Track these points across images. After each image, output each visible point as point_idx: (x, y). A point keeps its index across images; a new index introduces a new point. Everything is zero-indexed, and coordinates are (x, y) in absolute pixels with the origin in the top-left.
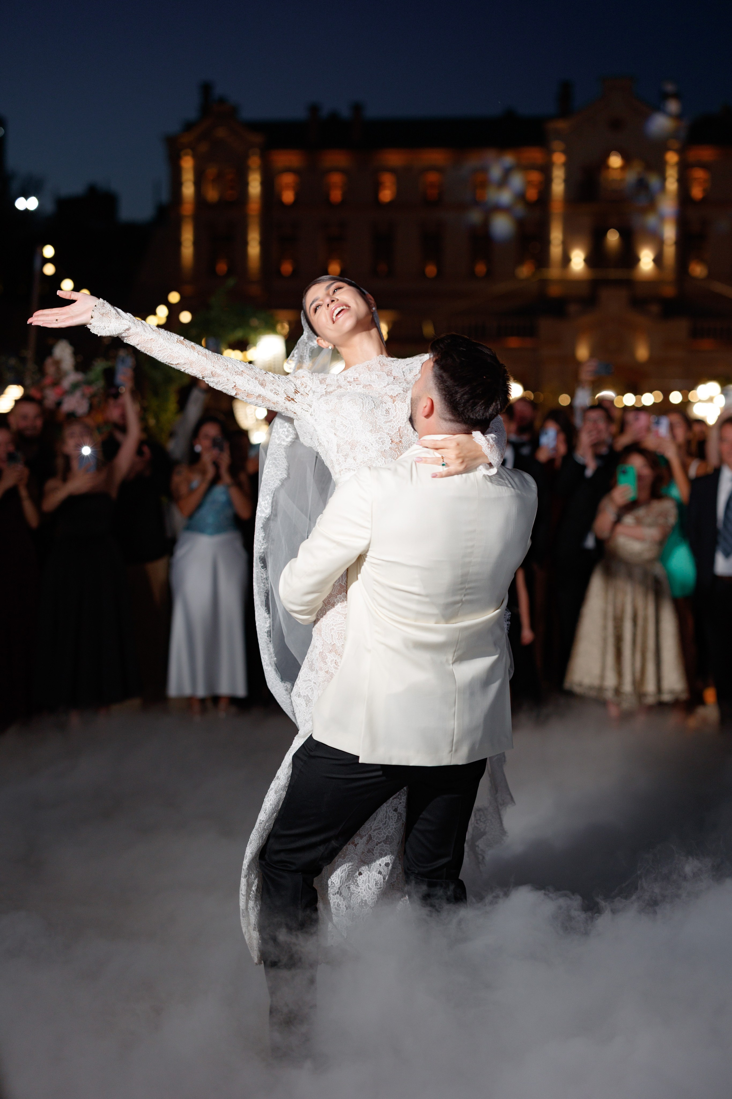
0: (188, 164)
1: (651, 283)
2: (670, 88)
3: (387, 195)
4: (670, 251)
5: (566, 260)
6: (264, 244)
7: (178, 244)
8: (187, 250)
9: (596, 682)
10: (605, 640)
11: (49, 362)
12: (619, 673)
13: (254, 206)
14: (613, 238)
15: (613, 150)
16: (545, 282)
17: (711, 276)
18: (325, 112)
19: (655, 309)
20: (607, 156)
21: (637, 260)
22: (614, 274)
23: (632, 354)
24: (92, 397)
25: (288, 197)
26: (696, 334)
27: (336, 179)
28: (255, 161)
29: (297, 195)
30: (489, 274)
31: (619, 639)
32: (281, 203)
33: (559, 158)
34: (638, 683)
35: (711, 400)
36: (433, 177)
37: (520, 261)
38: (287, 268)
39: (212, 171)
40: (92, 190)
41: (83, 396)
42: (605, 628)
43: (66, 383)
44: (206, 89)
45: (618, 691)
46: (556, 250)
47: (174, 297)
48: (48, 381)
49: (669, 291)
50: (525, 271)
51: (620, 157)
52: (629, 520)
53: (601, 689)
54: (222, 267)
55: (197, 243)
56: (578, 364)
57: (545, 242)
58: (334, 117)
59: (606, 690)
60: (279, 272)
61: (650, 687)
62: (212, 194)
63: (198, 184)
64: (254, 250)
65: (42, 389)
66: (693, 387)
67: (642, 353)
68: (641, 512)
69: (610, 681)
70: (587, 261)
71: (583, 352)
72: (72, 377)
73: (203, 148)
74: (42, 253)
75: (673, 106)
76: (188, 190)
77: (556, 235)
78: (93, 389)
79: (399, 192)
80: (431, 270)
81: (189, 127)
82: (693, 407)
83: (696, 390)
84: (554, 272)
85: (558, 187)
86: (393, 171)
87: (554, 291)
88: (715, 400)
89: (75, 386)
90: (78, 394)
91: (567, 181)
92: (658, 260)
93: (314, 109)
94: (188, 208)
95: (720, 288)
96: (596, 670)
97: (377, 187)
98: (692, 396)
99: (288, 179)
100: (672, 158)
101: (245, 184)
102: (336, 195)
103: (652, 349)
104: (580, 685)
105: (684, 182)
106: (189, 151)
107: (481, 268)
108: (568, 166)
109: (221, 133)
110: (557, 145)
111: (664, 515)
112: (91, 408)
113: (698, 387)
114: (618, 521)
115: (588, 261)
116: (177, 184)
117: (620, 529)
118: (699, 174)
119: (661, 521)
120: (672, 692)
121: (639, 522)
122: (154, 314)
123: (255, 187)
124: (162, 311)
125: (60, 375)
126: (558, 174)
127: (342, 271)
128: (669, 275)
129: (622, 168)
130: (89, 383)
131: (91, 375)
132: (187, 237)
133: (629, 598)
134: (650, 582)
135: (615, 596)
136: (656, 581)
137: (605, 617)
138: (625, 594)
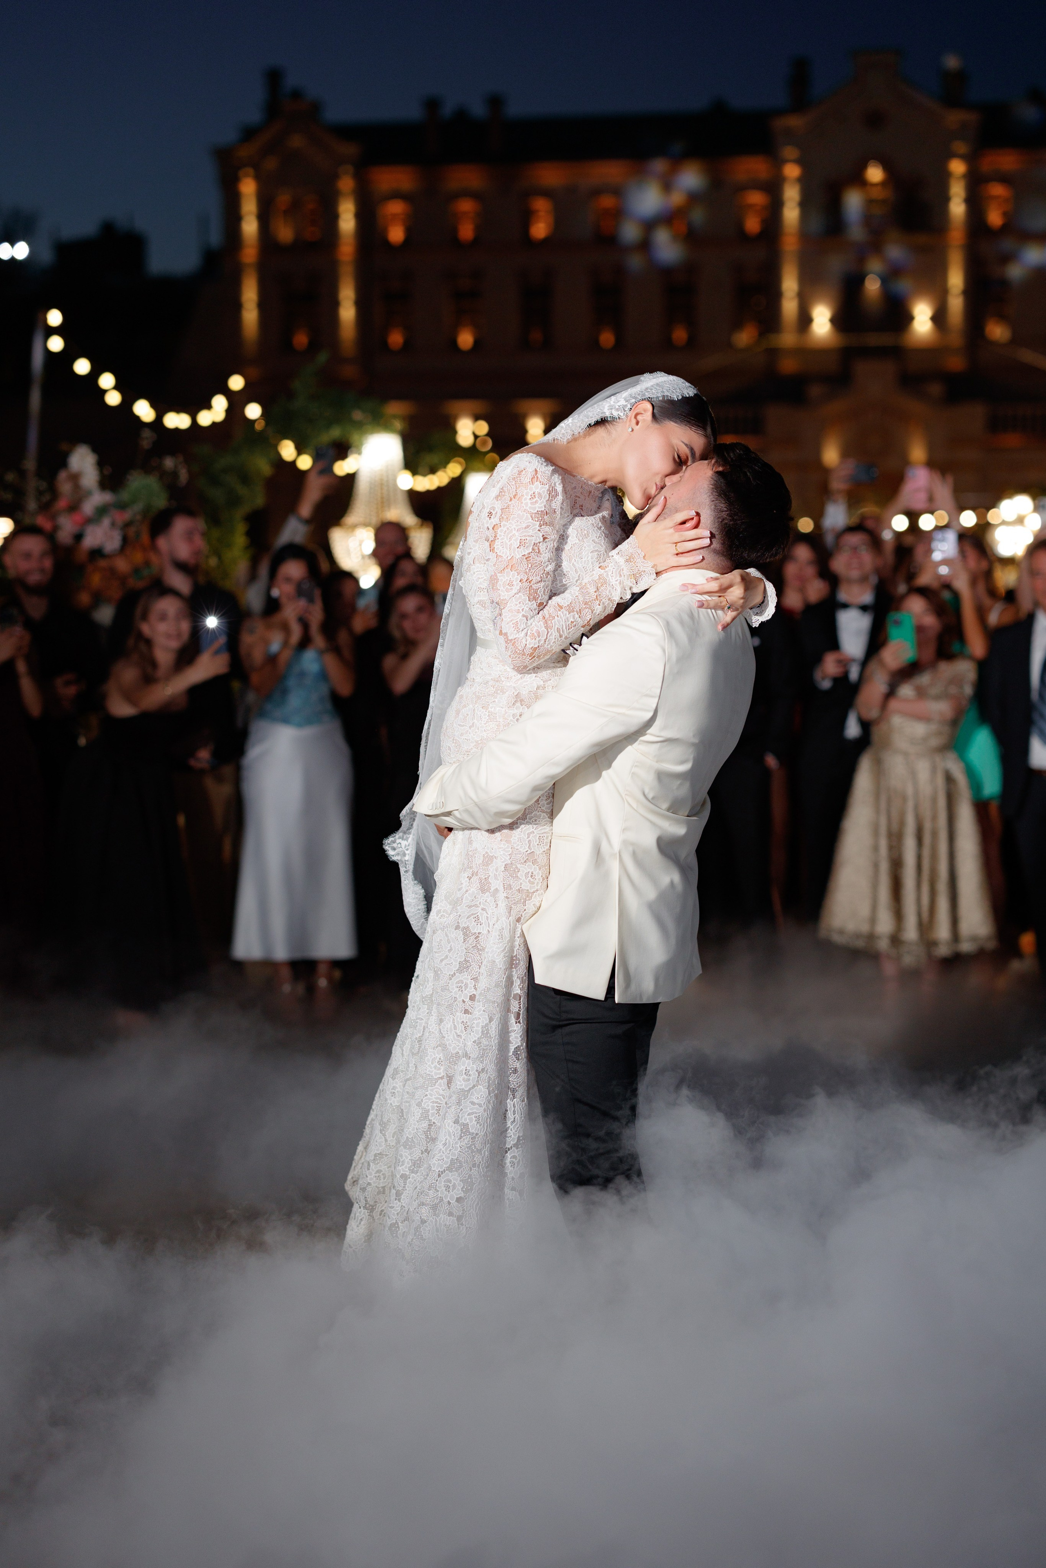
0: (248, 188)
1: (928, 352)
2: (954, 65)
3: (540, 229)
4: (956, 304)
5: (805, 320)
6: (361, 304)
7: (237, 306)
8: (250, 316)
9: (865, 928)
10: (876, 866)
11: (62, 475)
12: (898, 914)
13: (347, 249)
14: (873, 286)
15: (871, 159)
16: (774, 353)
17: (1015, 341)
18: (448, 110)
19: (936, 389)
20: (863, 167)
21: (909, 317)
22: (874, 339)
23: (903, 456)
24: (127, 525)
25: (396, 234)
26: (996, 425)
27: (467, 207)
28: (346, 183)
29: (409, 232)
30: (692, 342)
31: (896, 865)
32: (386, 243)
33: (792, 171)
34: (926, 926)
35: (1020, 520)
36: (607, 204)
37: (737, 325)
38: (396, 339)
39: (284, 199)
40: (108, 228)
41: (113, 524)
42: (876, 848)
43: (88, 507)
44: (274, 77)
45: (896, 940)
46: (789, 307)
47: (236, 383)
48: (62, 503)
49: (956, 363)
50: (744, 337)
51: (881, 168)
52: (906, 691)
53: (871, 937)
54: (301, 339)
55: (263, 305)
56: (825, 472)
57: (775, 295)
58: (461, 115)
59: (879, 938)
60: (385, 344)
61: (943, 932)
62: (285, 233)
63: (264, 218)
64: (348, 313)
65: (53, 517)
66: (993, 504)
67: (918, 453)
68: (925, 679)
69: (885, 925)
70: (833, 321)
71: (831, 455)
72: (98, 498)
73: (271, 164)
74: (46, 319)
76: (250, 227)
77: (790, 284)
78: (127, 515)
79: (559, 225)
80: (607, 338)
81: (249, 134)
82: (995, 531)
83: (999, 507)
84: (788, 339)
85: (791, 214)
86: (547, 193)
87: (788, 366)
88: (1026, 521)
89: (102, 511)
90: (106, 522)
91: (804, 204)
92: (939, 318)
93: (432, 105)
94: (250, 253)
95: (1028, 356)
96: (864, 910)
97: (527, 217)
98: (992, 516)
100: (958, 167)
101: (333, 217)
102: (467, 232)
103: (932, 448)
104: (841, 932)
105: (974, 202)
106: (251, 171)
107: (680, 335)
108: (804, 182)
109: (297, 141)
110: (790, 152)
111: (957, 681)
112: (125, 541)
113: (1001, 502)
114: (891, 693)
115: (835, 321)
116: (233, 218)
117: (893, 704)
118: (997, 190)
119: (953, 690)
120: (974, 939)
121: (921, 693)
122: (209, 407)
123: (347, 222)
124: (220, 403)
125: (79, 497)
126: (792, 194)
127: (477, 343)
128: (956, 339)
129: (883, 184)
130: (122, 506)
131: (125, 495)
132: (250, 294)
133: (910, 805)
134: (940, 781)
135: (889, 801)
136: (949, 779)
137: (876, 832)
138: (904, 799)
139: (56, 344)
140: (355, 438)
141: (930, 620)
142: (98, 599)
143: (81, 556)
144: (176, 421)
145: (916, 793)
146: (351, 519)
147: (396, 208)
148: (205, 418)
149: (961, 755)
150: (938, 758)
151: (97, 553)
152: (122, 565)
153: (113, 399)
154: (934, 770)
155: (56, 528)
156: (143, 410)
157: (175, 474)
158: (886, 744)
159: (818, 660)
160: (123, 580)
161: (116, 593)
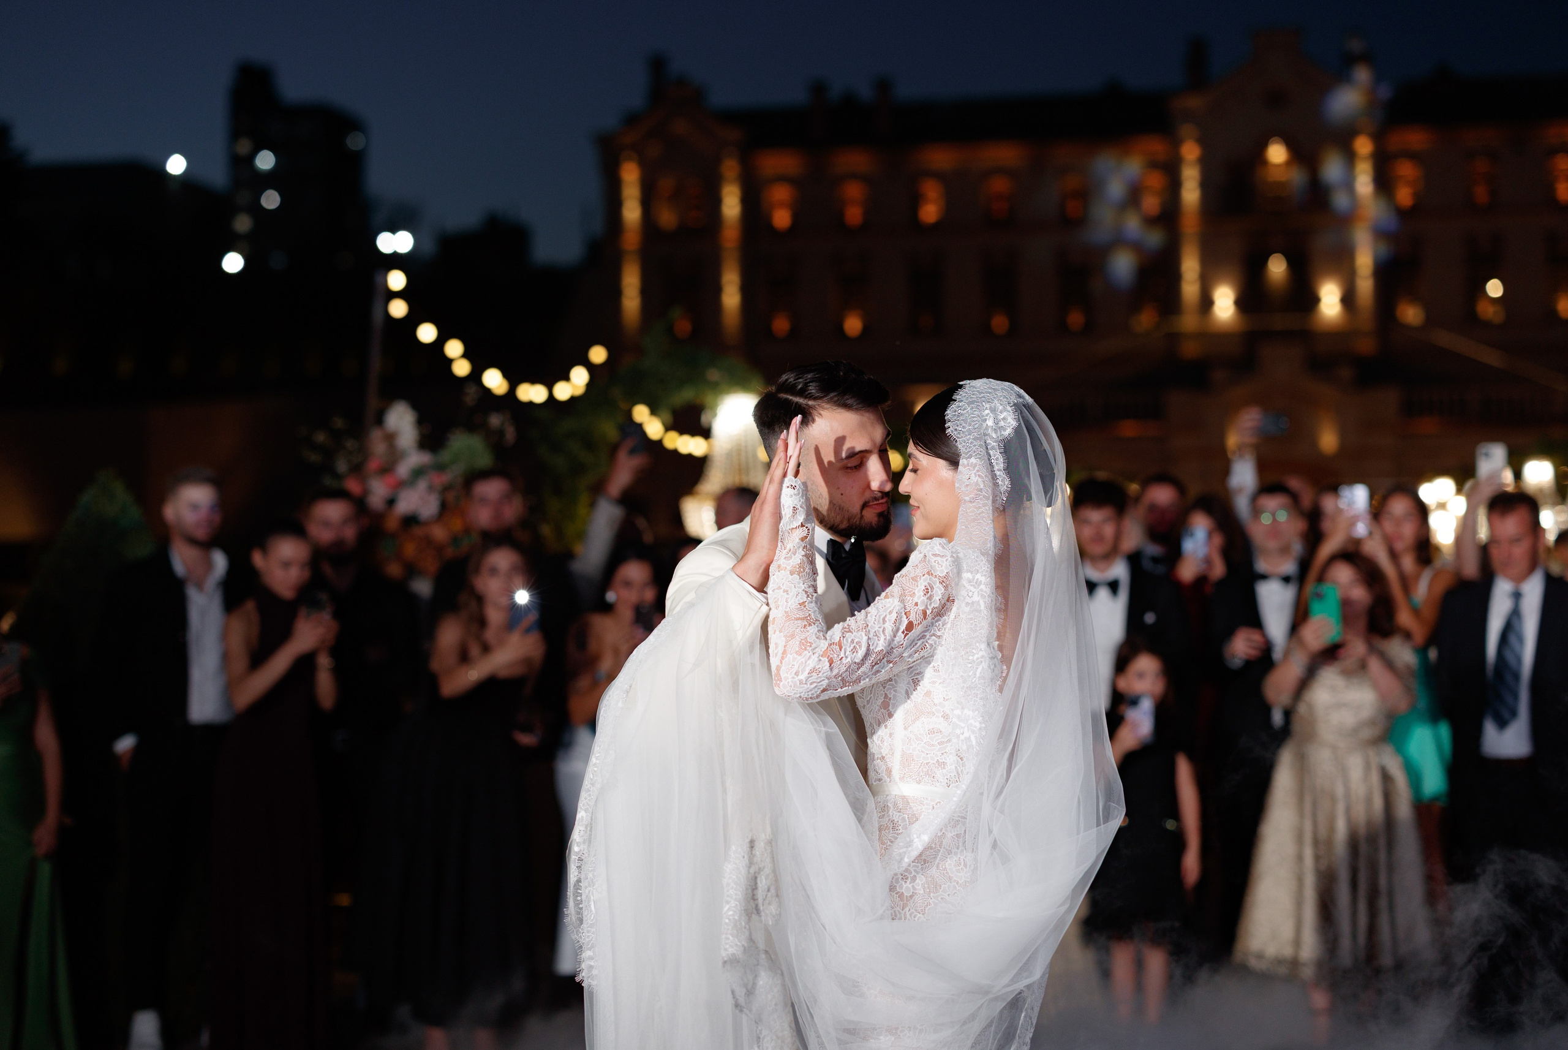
0: (630, 176)
1: (1338, 336)
2: (1356, 45)
3: (930, 212)
4: (1365, 285)
5: (1206, 303)
6: (746, 290)
7: (616, 292)
8: (631, 303)
9: (1288, 952)
10: (1300, 879)
11: (376, 434)
13: (731, 233)
14: (1277, 268)
15: (1273, 137)
16: (1174, 338)
17: (1431, 321)
18: (834, 93)
19: (1346, 373)
20: (1263, 146)
21: (1315, 300)
22: (1282, 321)
23: (1314, 442)
24: (446, 489)
25: (782, 219)
26: (1411, 409)
27: (854, 191)
28: (730, 168)
29: (796, 217)
30: (1090, 327)
32: (771, 229)
33: (1190, 152)
35: (1446, 504)
36: (999, 185)
37: (1137, 308)
38: (781, 325)
39: (666, 184)
40: (493, 222)
41: (431, 488)
42: (1300, 858)
43: (403, 470)
44: (658, 65)
45: (1326, 966)
46: (1190, 289)
47: (598, 354)
48: (373, 465)
49: (1366, 346)
50: (1146, 320)
51: (1285, 147)
53: (1294, 963)
54: (683, 326)
55: (645, 292)
57: (1174, 277)
58: (849, 100)
59: (1305, 964)
60: (769, 331)
62: (668, 218)
63: (647, 203)
64: (731, 298)
65: (364, 481)
67: (1328, 440)
72: (415, 459)
73: (655, 149)
75: (1362, 75)
76: (632, 213)
77: (1190, 266)
78: (446, 478)
79: (949, 209)
80: (1000, 323)
81: (631, 120)
84: (1188, 322)
85: (1191, 194)
86: (940, 176)
87: (1190, 350)
88: (1448, 506)
89: (418, 473)
90: (422, 485)
91: (1205, 185)
92: (1348, 300)
93: (818, 89)
94: (631, 239)
95: (1443, 338)
96: (1287, 931)
97: (916, 200)
99: (781, 194)
100: (1364, 146)
101: (716, 202)
102: (854, 215)
103: (1343, 435)
104: (1260, 956)
105: (1384, 183)
106: (633, 154)
107: (1076, 319)
108: (1204, 162)
109: (680, 127)
110: (1187, 130)
112: (444, 506)
115: (1239, 303)
116: (614, 204)
118: (1407, 169)
122: (566, 378)
123: (731, 205)
124: (580, 377)
125: (394, 456)
126: (1192, 176)
127: (866, 329)
128: (1367, 321)
129: (1288, 163)
130: (440, 468)
131: (445, 456)
132: (631, 283)
133: (1341, 808)
134: (1375, 779)
135: (1315, 804)
136: (1386, 778)
137: (1299, 839)
138: (1333, 800)
139: (398, 309)
140: (708, 399)
141: (1359, 594)
142: (412, 570)
143: (392, 524)
144: (533, 393)
145: (1348, 795)
146: (703, 488)
147: (782, 192)
148: (563, 391)
149: (1400, 749)
150: (1371, 753)
151: (411, 521)
152: (439, 533)
153: (462, 368)
154: (1367, 766)
155: (366, 492)
156: (494, 380)
157: (501, 433)
158: (1310, 736)
159: (1229, 634)
160: (440, 549)
161: (431, 564)
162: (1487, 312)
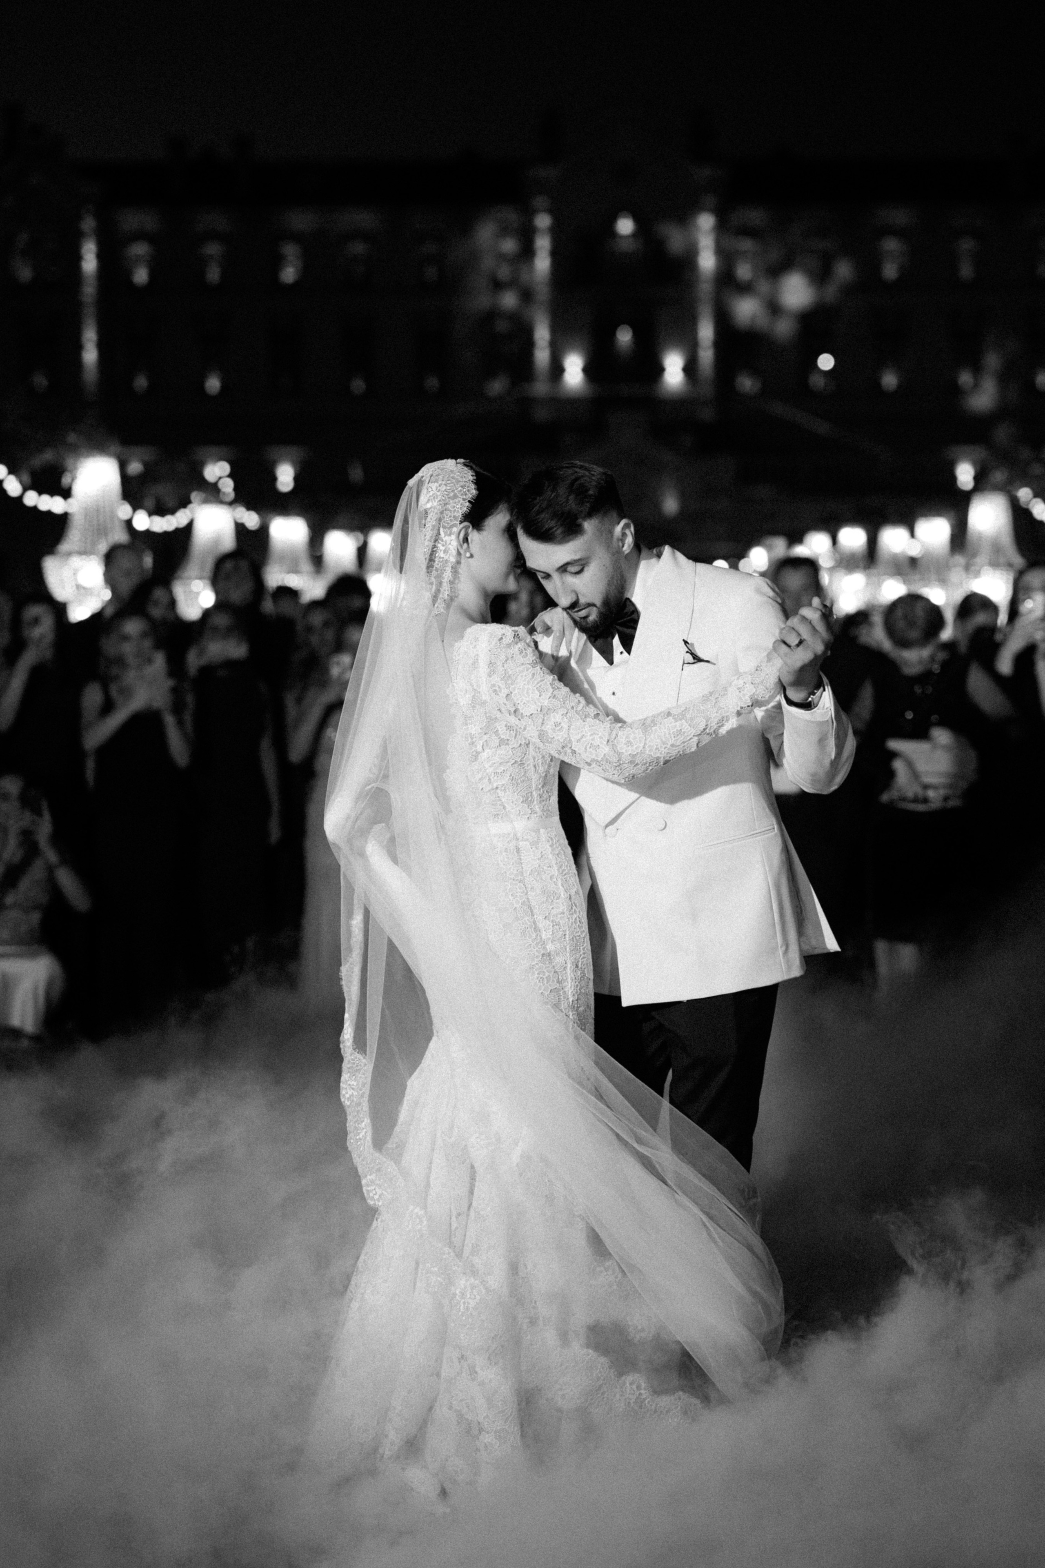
1: (680, 403)
3: (289, 274)
4: (706, 356)
5: (557, 370)
6: (102, 346)
13: (89, 290)
14: (624, 337)
16: (527, 403)
17: (765, 393)
18: (194, 151)
19: (687, 440)
20: (613, 218)
21: (659, 369)
22: (626, 390)
23: (657, 506)
25: (141, 276)
26: (746, 477)
27: (213, 249)
28: (88, 224)
29: (152, 275)
30: (445, 391)
32: (130, 285)
33: (543, 221)
36: (357, 248)
37: (490, 374)
38: (141, 382)
39: (23, 237)
44: (12, 114)
46: (542, 356)
49: (707, 414)
50: (497, 386)
51: (631, 220)
54: (40, 381)
55: (4, 346)
57: (527, 345)
60: (129, 389)
62: (24, 273)
64: (90, 356)
67: (670, 504)
70: (586, 370)
73: (8, 202)
77: (542, 334)
79: (306, 271)
80: (358, 385)
83: (748, 557)
84: (540, 388)
85: (543, 263)
86: (298, 238)
87: (541, 414)
91: (555, 254)
92: (690, 369)
93: (178, 145)
95: (779, 409)
97: (278, 262)
100: (704, 220)
101: (77, 258)
102: (214, 274)
103: (684, 498)
105: (724, 255)
107: (432, 383)
108: (556, 232)
110: (540, 201)
118: (746, 245)
123: (90, 263)
126: (543, 244)
127: (225, 388)
128: (707, 390)
129: (634, 235)
140: (69, 462)
146: (64, 547)
147: (140, 249)
162: (817, 382)
